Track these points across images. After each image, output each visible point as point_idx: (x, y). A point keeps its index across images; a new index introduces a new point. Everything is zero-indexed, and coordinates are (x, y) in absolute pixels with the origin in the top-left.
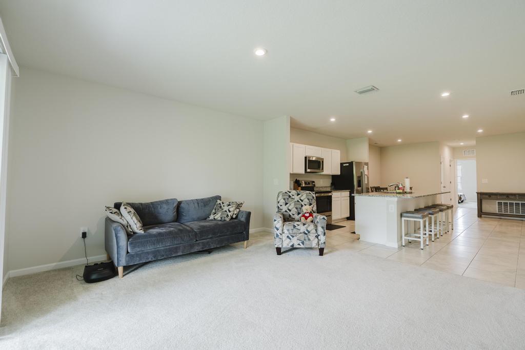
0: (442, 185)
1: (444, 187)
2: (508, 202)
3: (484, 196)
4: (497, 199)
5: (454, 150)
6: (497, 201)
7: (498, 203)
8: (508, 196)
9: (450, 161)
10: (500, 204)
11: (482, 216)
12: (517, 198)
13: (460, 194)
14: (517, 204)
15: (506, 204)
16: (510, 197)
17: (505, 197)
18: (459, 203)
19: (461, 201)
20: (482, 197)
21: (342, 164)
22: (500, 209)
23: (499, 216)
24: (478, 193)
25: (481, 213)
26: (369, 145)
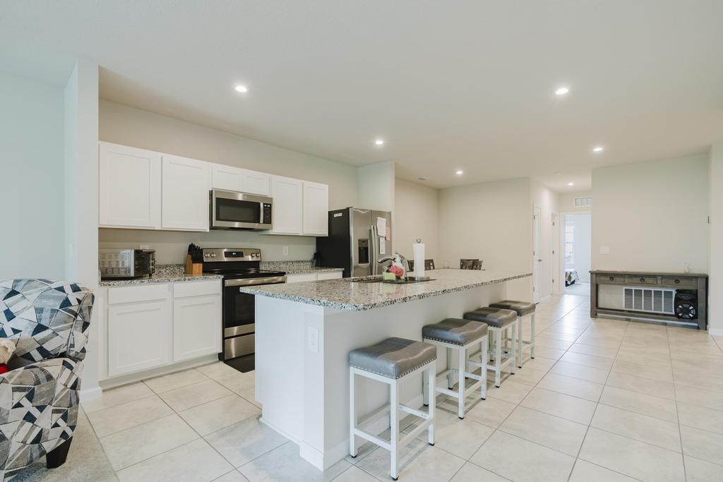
0: (536, 258)
1: (540, 261)
2: (643, 289)
3: (602, 278)
4: (626, 285)
5: (561, 197)
6: (624, 288)
7: (626, 290)
8: (642, 278)
9: (553, 216)
10: (628, 292)
11: (599, 314)
12: (659, 282)
13: (569, 270)
14: (658, 294)
15: (638, 292)
16: (647, 280)
17: (637, 280)
18: (567, 285)
19: (570, 282)
20: (600, 279)
21: (331, 214)
22: (628, 303)
23: (627, 315)
24: (592, 273)
25: (597, 310)
26: (396, 178)
